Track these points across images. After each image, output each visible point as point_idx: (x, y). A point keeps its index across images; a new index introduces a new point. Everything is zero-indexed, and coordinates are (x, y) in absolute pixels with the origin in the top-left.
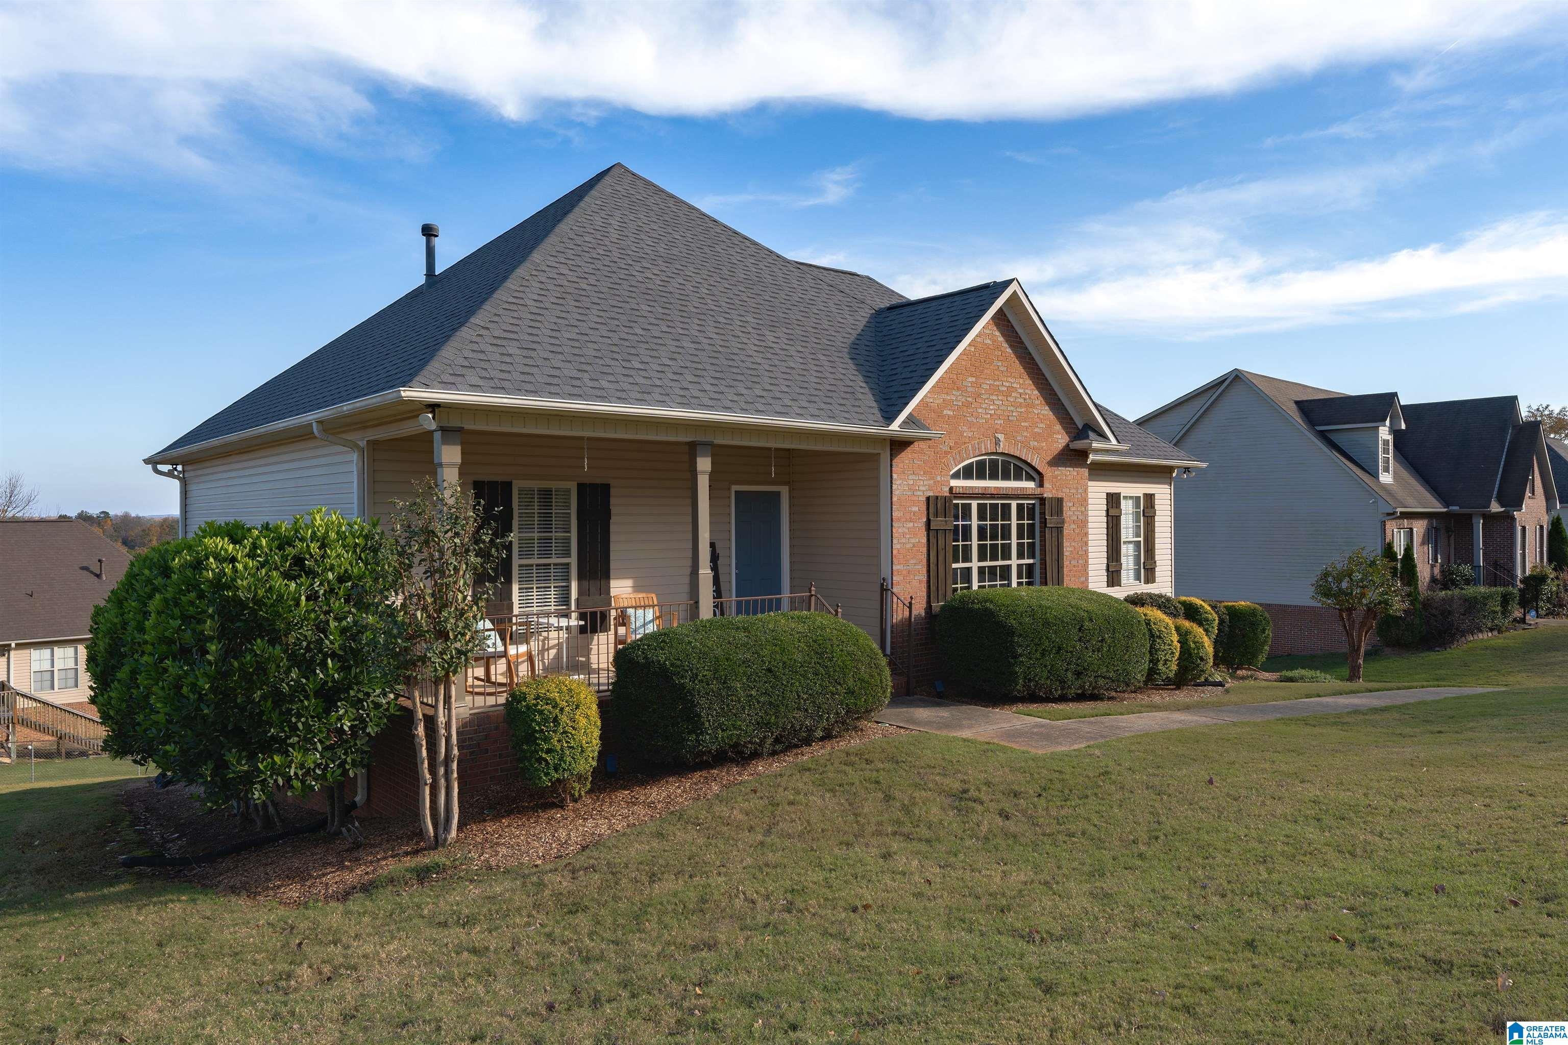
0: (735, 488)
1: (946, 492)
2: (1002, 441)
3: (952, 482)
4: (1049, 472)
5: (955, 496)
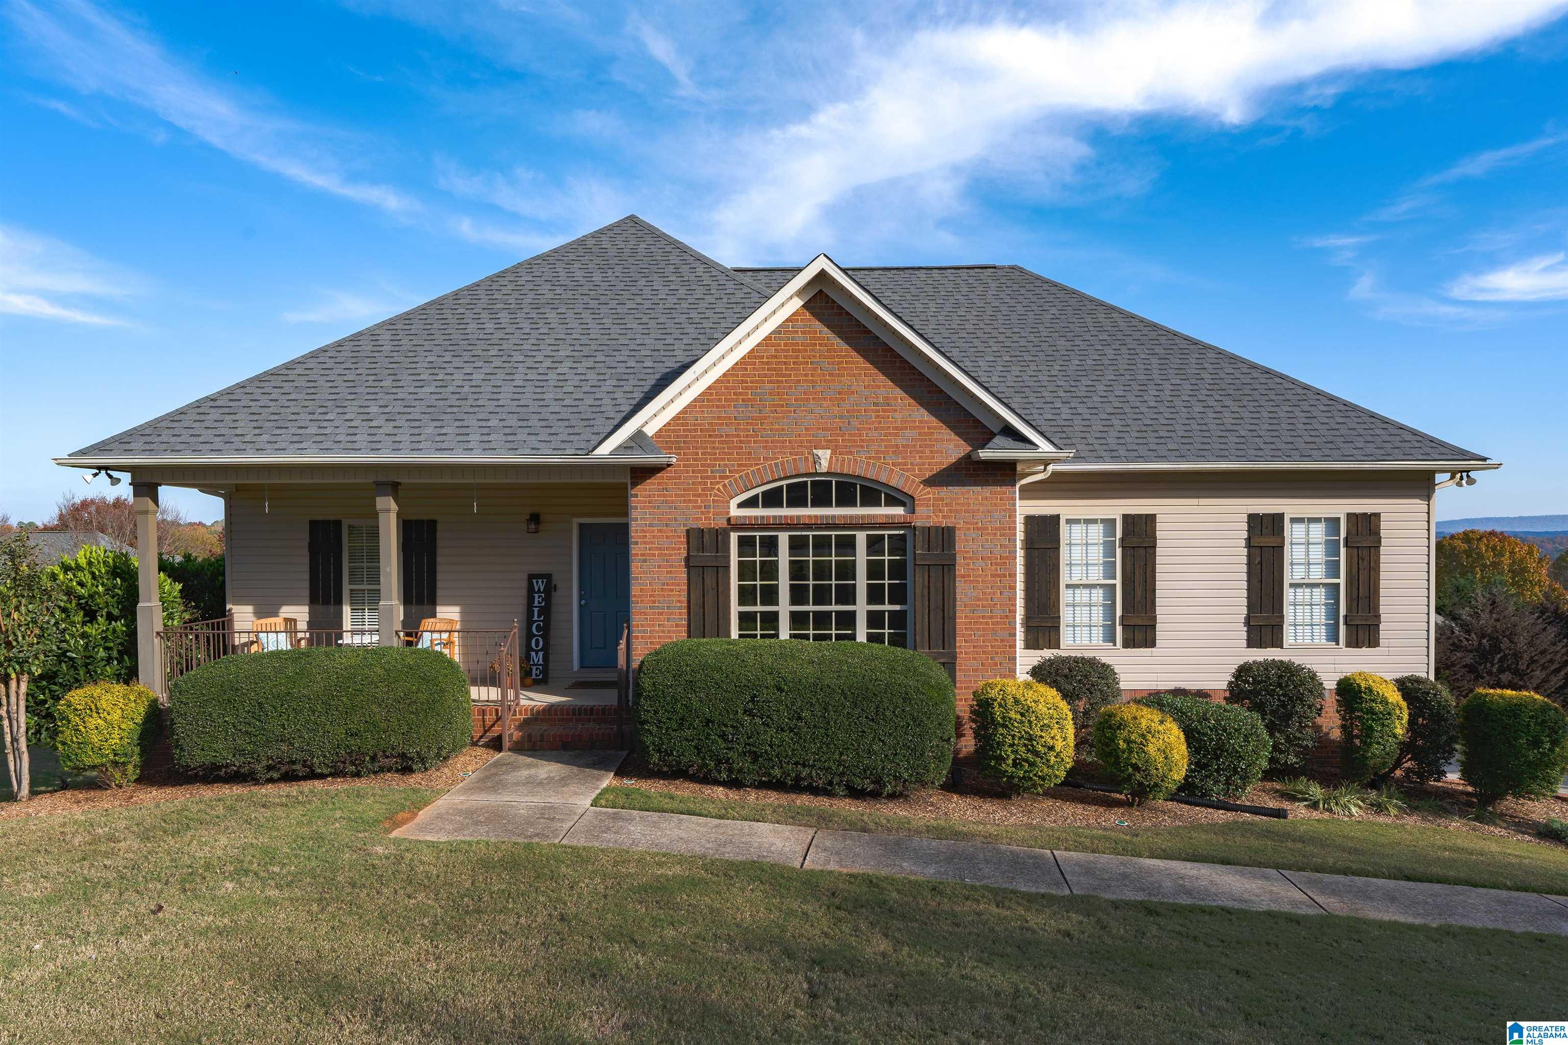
0: (576, 521)
1: (722, 523)
2: (825, 459)
3: (735, 512)
4: (924, 494)
5: (737, 527)
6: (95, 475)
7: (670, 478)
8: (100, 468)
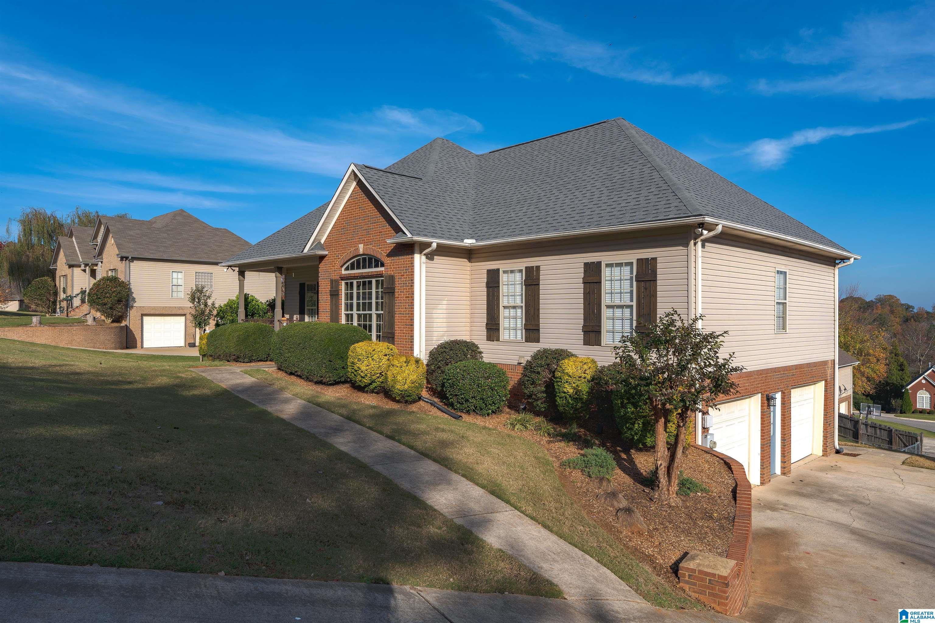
1: (337, 277)
2: (361, 248)
3: (344, 272)
4: (387, 261)
5: (342, 279)
6: (227, 269)
7: (327, 260)
8: (229, 266)
